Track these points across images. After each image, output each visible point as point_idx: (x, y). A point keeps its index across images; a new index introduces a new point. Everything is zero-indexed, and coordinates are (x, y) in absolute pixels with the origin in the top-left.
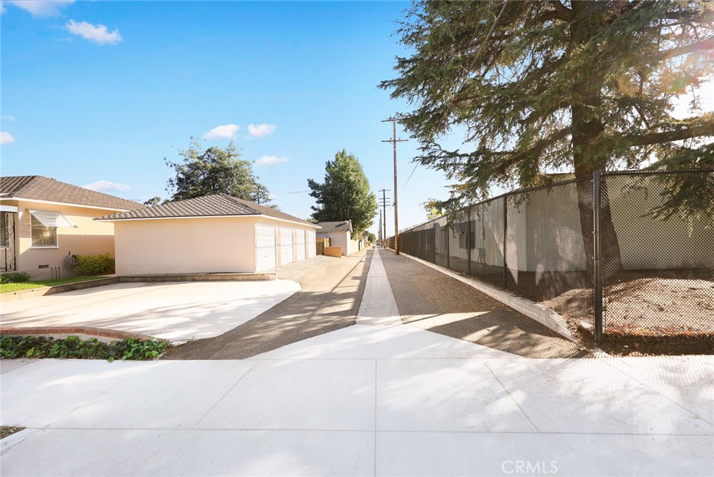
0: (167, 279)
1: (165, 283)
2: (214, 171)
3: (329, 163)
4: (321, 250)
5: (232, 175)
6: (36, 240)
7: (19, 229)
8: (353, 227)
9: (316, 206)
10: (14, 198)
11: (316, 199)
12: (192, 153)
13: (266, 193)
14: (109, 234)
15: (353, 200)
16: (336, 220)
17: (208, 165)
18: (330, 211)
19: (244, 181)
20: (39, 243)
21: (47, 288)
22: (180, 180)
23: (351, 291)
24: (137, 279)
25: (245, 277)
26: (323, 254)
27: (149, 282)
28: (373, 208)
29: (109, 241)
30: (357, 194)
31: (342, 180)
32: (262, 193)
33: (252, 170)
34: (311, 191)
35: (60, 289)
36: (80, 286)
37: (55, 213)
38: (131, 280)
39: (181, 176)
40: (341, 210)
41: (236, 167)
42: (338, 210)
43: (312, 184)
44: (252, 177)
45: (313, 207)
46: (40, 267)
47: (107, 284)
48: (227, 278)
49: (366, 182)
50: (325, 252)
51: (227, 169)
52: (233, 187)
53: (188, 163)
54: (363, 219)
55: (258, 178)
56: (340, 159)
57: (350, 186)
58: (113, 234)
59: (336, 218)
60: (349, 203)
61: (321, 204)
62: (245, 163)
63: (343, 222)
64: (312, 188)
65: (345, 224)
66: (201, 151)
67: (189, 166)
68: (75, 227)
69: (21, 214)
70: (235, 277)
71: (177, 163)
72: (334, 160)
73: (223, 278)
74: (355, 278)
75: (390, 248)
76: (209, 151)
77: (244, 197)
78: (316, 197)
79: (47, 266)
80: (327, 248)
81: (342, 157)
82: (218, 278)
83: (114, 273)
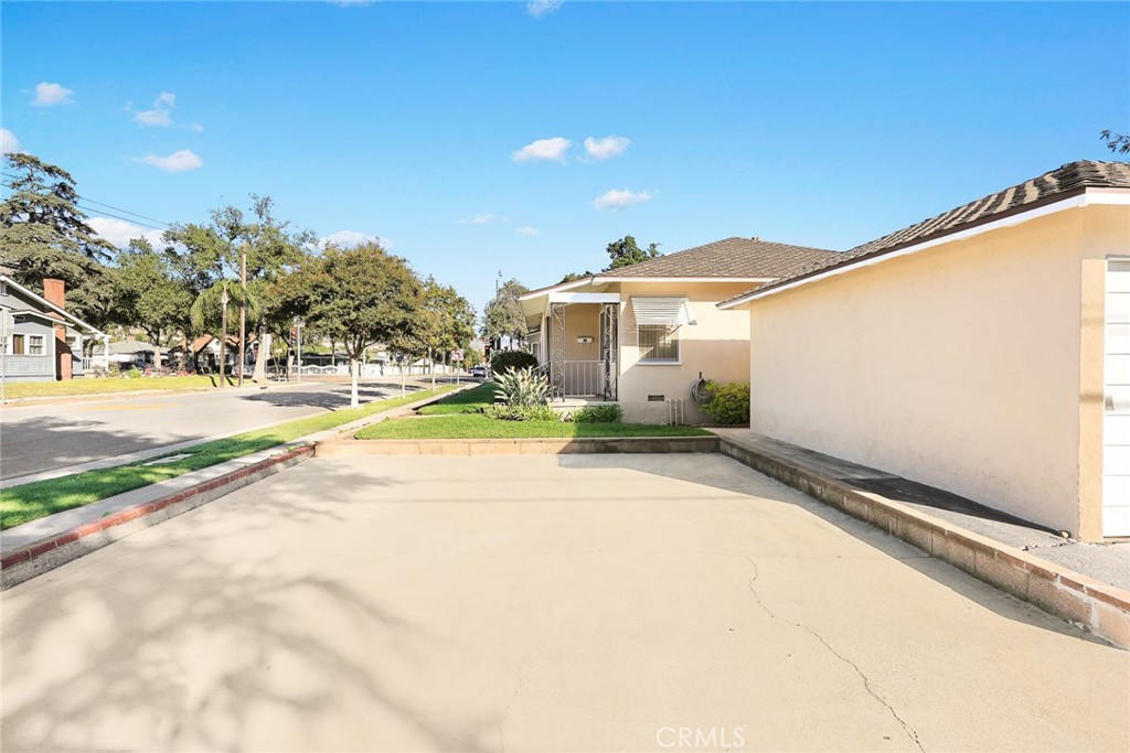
6: (648, 350)
7: (621, 332)
20: (651, 356)
21: (565, 442)
24: (735, 452)
46: (650, 398)
47: (688, 452)
68: (695, 324)
69: (623, 305)
73: (880, 517)
79: (661, 398)
82: (865, 510)
83: (748, 427)
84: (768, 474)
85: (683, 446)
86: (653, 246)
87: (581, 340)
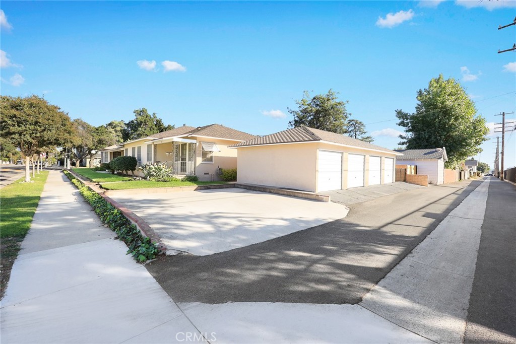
0: (256, 189)
1: (255, 192)
2: (318, 112)
3: (421, 91)
4: (402, 176)
5: (330, 114)
6: (204, 159)
7: (197, 152)
8: (448, 154)
9: (404, 134)
10: (193, 135)
11: (405, 128)
12: (304, 102)
13: (362, 127)
14: (234, 156)
15: (450, 127)
16: (426, 147)
17: (313, 109)
18: (419, 139)
19: (339, 118)
20: (205, 161)
21: (196, 186)
22: (296, 121)
23: (407, 234)
24: (242, 187)
25: (304, 196)
26: (405, 181)
27: (247, 189)
28: (481, 133)
29: (234, 160)
30: (456, 119)
31: (436, 107)
32: (359, 127)
33: (346, 108)
34: (399, 121)
35: (202, 188)
36: (213, 187)
37: (212, 143)
38: (239, 187)
39: (297, 119)
40: (433, 137)
41: (332, 108)
42: (430, 137)
43: (400, 115)
44: (346, 114)
45: (401, 136)
46: (205, 174)
47: (228, 188)
48: (291, 194)
49: (469, 105)
50: (407, 179)
51: (326, 110)
52: (330, 123)
53: (301, 109)
54: (463, 146)
55: (350, 114)
56: (435, 85)
57: (447, 112)
58: (237, 156)
59: (426, 146)
60: (444, 129)
61: (411, 133)
62: (340, 103)
63: (434, 150)
64: (399, 118)
65: (436, 151)
66: (310, 99)
67: (301, 111)
68: (220, 151)
69: (198, 144)
70: (296, 194)
71: (294, 110)
72: (427, 88)
73: (289, 193)
74: (427, 215)
75: (511, 180)
76: (314, 98)
77: (338, 130)
78: (404, 126)
79: (208, 174)
80: (410, 175)
81: (438, 83)
82: (285, 193)
83: (236, 181)
84: (256, 190)
85: (227, 187)
86: (154, 114)
87: (168, 154)
